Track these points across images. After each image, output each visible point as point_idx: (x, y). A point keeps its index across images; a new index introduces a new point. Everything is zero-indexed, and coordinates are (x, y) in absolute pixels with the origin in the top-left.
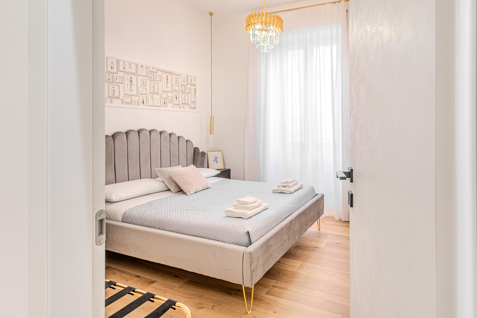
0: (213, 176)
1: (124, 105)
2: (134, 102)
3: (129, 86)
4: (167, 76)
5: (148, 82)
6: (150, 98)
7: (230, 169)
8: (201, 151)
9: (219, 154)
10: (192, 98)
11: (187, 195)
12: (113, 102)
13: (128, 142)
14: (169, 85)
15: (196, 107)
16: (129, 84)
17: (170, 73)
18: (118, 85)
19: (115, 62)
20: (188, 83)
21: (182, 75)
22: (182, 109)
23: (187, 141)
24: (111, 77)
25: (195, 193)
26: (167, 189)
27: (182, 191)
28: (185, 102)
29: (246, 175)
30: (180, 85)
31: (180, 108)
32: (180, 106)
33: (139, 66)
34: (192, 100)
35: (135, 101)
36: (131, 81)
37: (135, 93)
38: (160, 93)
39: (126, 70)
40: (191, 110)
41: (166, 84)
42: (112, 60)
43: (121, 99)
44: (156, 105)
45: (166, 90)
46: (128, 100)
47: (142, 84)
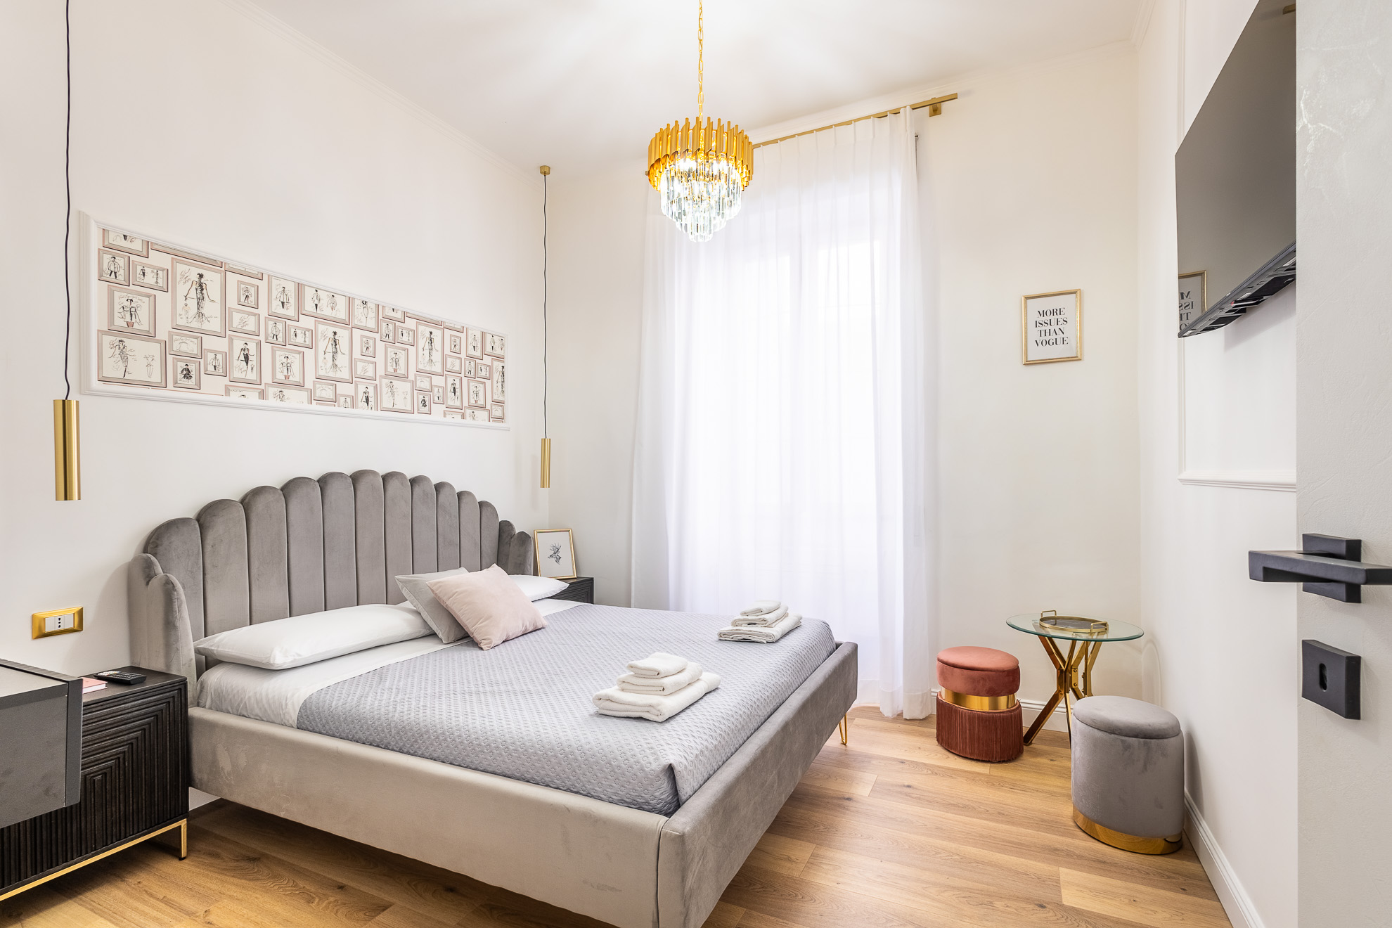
0: (548, 598)
1: (315, 406)
2: (342, 399)
3: (329, 356)
4: (431, 333)
5: (380, 346)
6: (385, 390)
7: (592, 580)
8: (517, 531)
9: (562, 540)
10: (495, 391)
11: (482, 649)
12: (286, 397)
13: (325, 507)
14: (437, 356)
15: (506, 415)
16: (330, 349)
17: (439, 324)
18: (299, 353)
19: (291, 288)
20: (483, 353)
21: (470, 332)
22: (468, 420)
23: (481, 504)
24: (281, 329)
25: (503, 642)
26: (427, 632)
27: (470, 637)
28: (476, 401)
29: (632, 594)
30: (463, 355)
31: (463, 417)
32: (463, 411)
33: (358, 302)
34: (495, 398)
35: (346, 397)
36: (335, 341)
37: (344, 374)
38: (411, 377)
39: (322, 313)
40: (492, 424)
41: (427, 352)
42: (284, 283)
43: (307, 390)
44: (402, 407)
45: (428, 368)
46: (328, 393)
47: (364, 351)
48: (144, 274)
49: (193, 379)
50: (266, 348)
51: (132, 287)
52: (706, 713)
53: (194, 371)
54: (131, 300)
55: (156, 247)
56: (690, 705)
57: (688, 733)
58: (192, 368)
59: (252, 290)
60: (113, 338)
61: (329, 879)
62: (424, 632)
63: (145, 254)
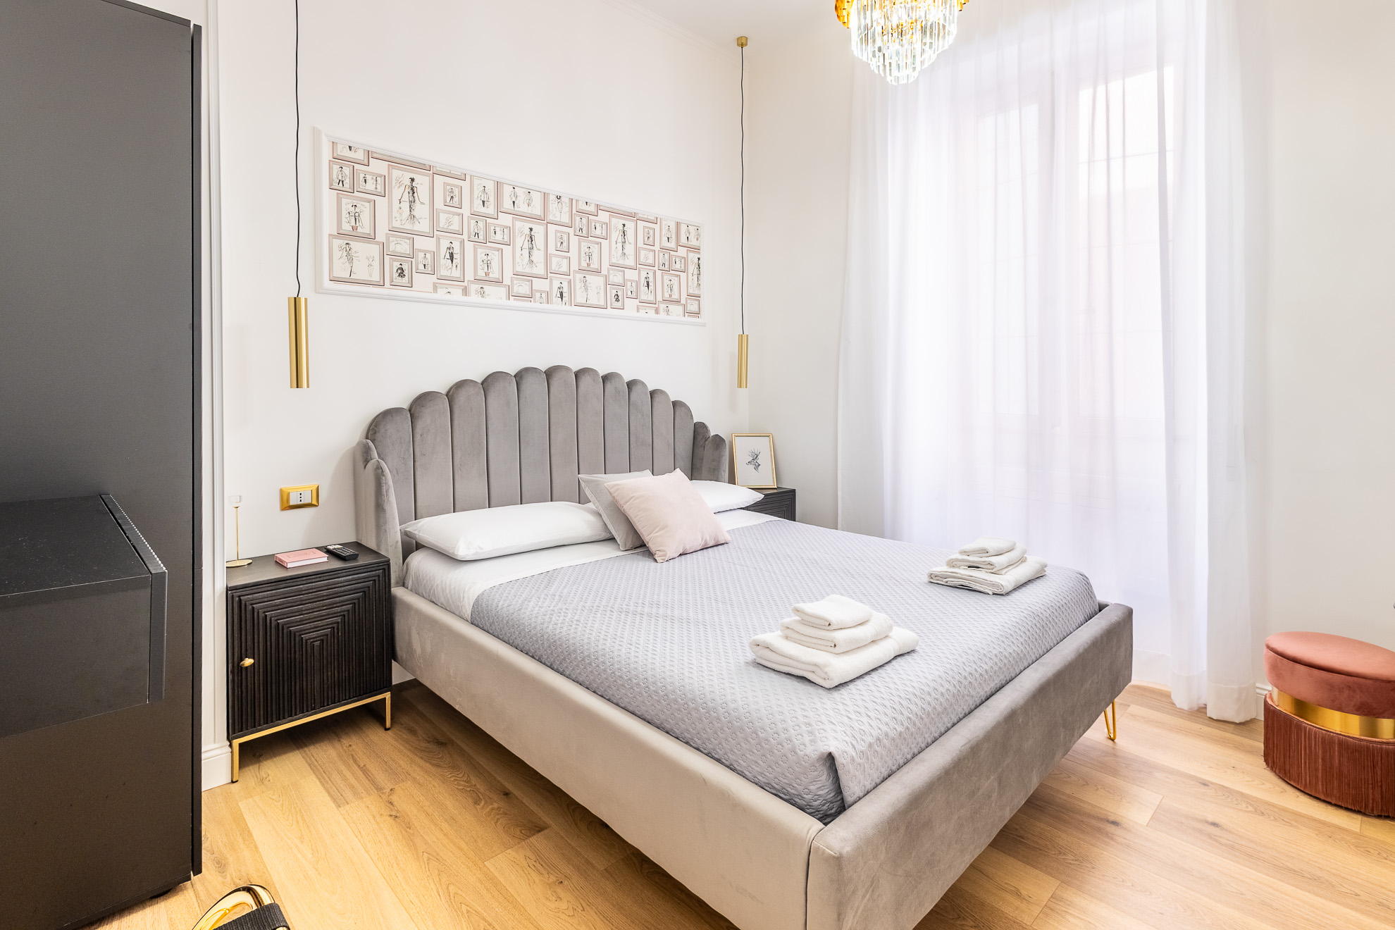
0: (741, 508)
1: (513, 302)
2: (538, 295)
3: (526, 252)
4: (624, 225)
6: (579, 285)
7: (794, 491)
8: (712, 434)
9: (762, 446)
10: (690, 284)
11: (656, 561)
12: (486, 293)
13: (521, 402)
14: (630, 249)
15: (702, 310)
16: (526, 245)
17: (632, 216)
18: (498, 250)
19: (491, 187)
20: (678, 245)
21: (664, 223)
22: (662, 315)
23: (675, 404)
24: (482, 227)
25: (680, 555)
26: (608, 536)
27: (645, 545)
28: (670, 295)
29: (840, 512)
30: (657, 248)
31: (657, 311)
32: (656, 306)
33: (552, 198)
34: (691, 291)
35: (541, 292)
36: (531, 238)
37: (540, 270)
38: (604, 272)
39: (519, 209)
40: (688, 319)
41: (620, 246)
42: (484, 182)
43: (505, 286)
45: (621, 262)
46: (524, 289)
47: (559, 246)
48: (365, 180)
49: (406, 277)
50: (469, 247)
51: (356, 194)
52: (891, 686)
53: (407, 270)
54: (356, 206)
55: (375, 155)
56: (873, 670)
57: (862, 710)
58: (405, 267)
59: (456, 191)
60: (341, 241)
61: (498, 782)
62: (604, 535)
63: (366, 162)
